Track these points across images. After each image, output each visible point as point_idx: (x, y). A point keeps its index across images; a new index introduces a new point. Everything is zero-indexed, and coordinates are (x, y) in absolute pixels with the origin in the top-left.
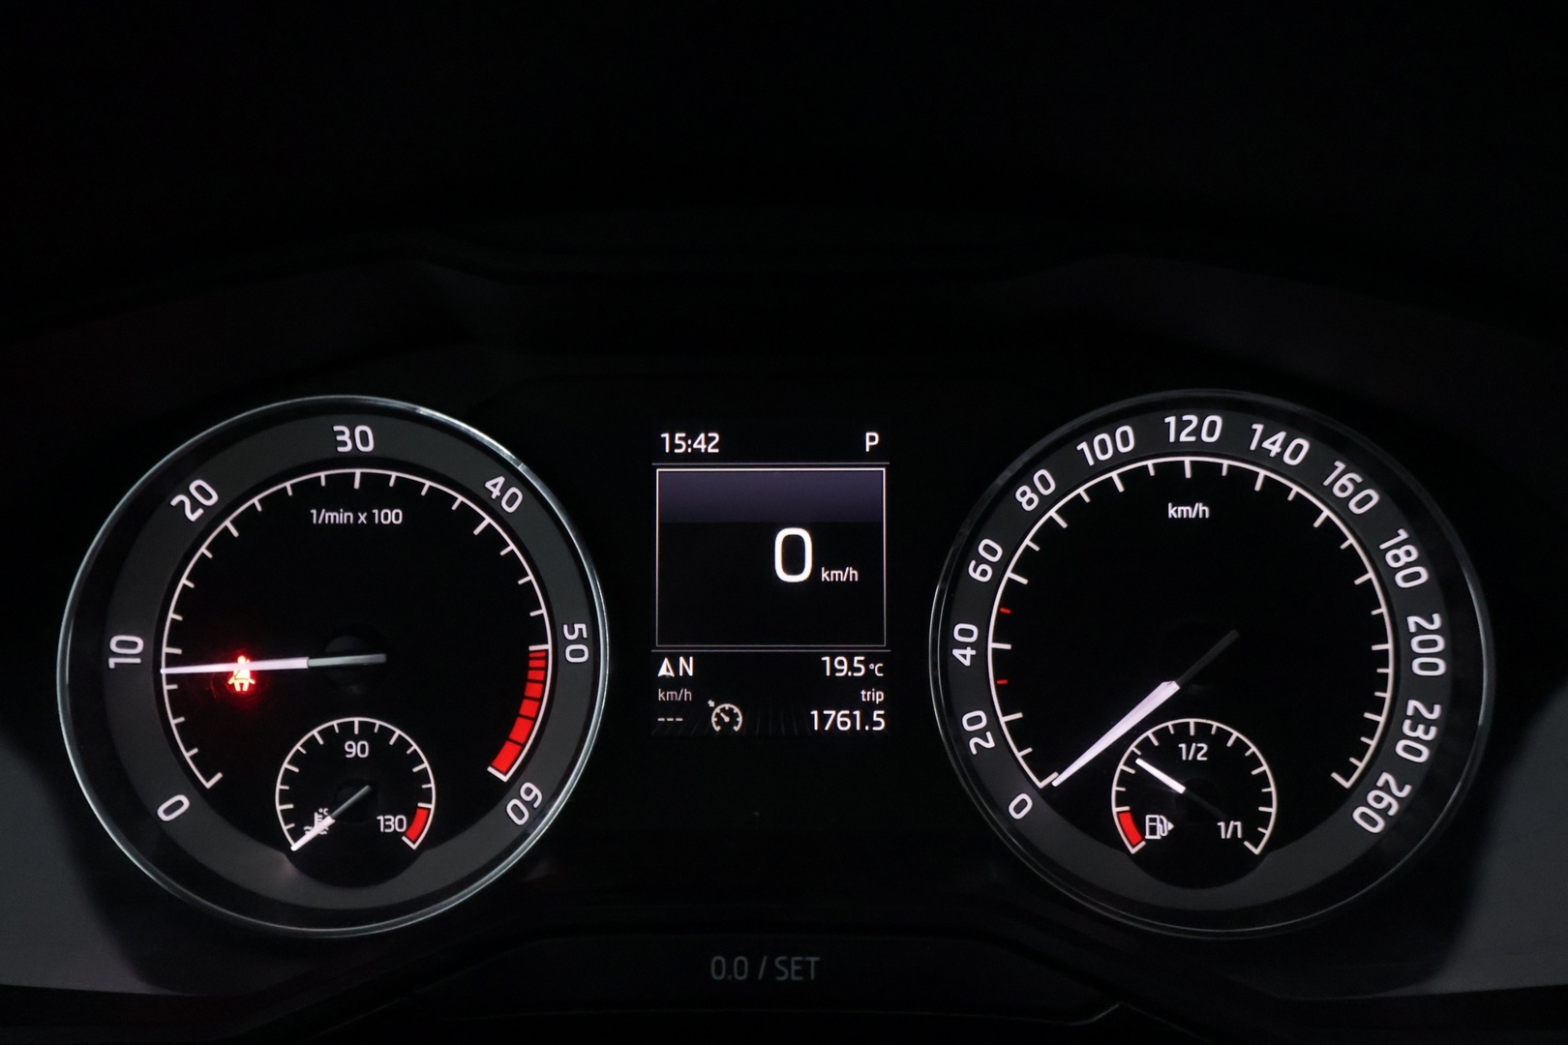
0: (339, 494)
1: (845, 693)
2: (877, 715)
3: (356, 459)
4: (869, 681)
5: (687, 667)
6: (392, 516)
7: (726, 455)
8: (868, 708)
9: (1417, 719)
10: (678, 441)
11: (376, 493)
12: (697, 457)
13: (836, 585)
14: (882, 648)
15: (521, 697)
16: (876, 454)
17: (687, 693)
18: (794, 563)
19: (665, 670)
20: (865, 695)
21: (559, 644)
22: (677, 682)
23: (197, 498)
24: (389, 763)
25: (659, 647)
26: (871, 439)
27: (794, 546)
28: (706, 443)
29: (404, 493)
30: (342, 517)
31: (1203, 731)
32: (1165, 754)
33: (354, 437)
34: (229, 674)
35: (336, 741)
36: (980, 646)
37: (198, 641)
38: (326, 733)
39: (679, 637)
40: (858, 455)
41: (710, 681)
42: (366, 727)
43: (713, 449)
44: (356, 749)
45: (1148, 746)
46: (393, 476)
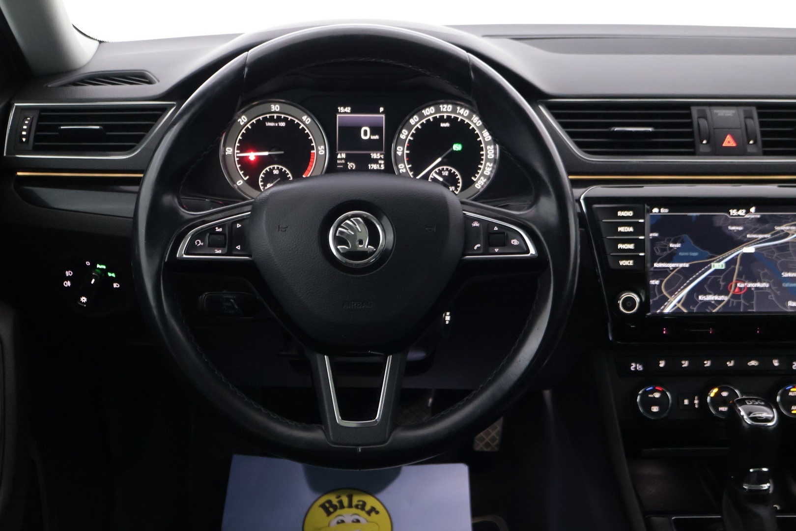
0: (271, 119)
1: (376, 161)
2: (382, 165)
3: (275, 112)
4: (381, 159)
5: (344, 156)
6: (283, 124)
7: (352, 112)
8: (380, 164)
9: (488, 166)
10: (341, 109)
11: (279, 119)
12: (345, 113)
13: (374, 140)
14: (383, 152)
15: (309, 161)
16: (383, 113)
17: (343, 161)
18: (366, 133)
19: (339, 156)
20: (380, 162)
21: (317, 150)
22: (341, 159)
23: (243, 120)
24: (283, 175)
25: (337, 152)
26: (382, 109)
27: (365, 132)
28: (348, 109)
29: (285, 120)
30: (272, 124)
31: (447, 169)
32: (440, 173)
33: (275, 107)
34: (249, 156)
35: (271, 170)
36: (403, 151)
37: (242, 149)
38: (270, 169)
39: (342, 149)
40: (378, 112)
41: (349, 158)
42: (278, 168)
43: (349, 111)
44: (276, 172)
45: (436, 172)
46: (283, 116)
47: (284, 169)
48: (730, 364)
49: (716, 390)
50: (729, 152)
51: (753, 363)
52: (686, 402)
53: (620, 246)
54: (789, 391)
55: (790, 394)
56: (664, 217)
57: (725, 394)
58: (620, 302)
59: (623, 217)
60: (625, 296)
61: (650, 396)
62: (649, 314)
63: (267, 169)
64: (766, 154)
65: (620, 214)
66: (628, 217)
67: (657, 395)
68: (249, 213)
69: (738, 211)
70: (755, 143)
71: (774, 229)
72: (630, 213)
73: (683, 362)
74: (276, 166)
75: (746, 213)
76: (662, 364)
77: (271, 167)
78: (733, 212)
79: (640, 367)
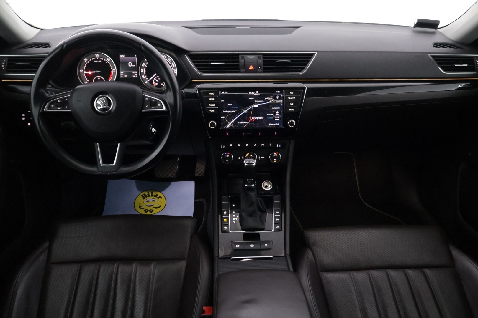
0: (96, 60)
1: (134, 74)
2: (137, 76)
3: (97, 57)
4: (136, 74)
5: (123, 72)
6: (100, 61)
7: (125, 57)
8: (136, 76)
10: (121, 56)
11: (99, 60)
12: (123, 57)
13: (133, 67)
14: (137, 71)
15: (110, 75)
16: (136, 57)
17: (123, 75)
18: (130, 65)
19: (121, 73)
20: (136, 75)
21: (113, 71)
22: (122, 74)
23: (86, 60)
24: (101, 80)
25: (120, 71)
26: (135, 56)
27: (130, 64)
28: (123, 56)
29: (101, 60)
30: (96, 61)
32: (157, 79)
33: (97, 55)
34: (88, 73)
35: (97, 78)
36: (144, 71)
37: (86, 70)
39: (122, 70)
40: (134, 57)
41: (125, 73)
42: (99, 77)
43: (124, 56)
44: (99, 79)
45: (156, 78)
46: (100, 58)
47: (102, 77)
48: (255, 145)
49: (248, 154)
50: (251, 71)
51: (263, 145)
52: (239, 158)
53: (210, 105)
54: (274, 154)
55: (274, 155)
56: (226, 94)
57: (251, 155)
58: (209, 124)
59: (211, 95)
60: (211, 122)
61: (226, 156)
62: (220, 128)
63: (96, 77)
64: (264, 72)
65: (210, 94)
66: (213, 95)
67: (228, 156)
68: (70, 95)
69: (252, 92)
70: (261, 68)
71: (265, 99)
72: (213, 94)
73: (239, 145)
74: (99, 76)
75: (255, 93)
76: (231, 145)
77: (97, 77)
78: (250, 93)
79: (224, 147)
